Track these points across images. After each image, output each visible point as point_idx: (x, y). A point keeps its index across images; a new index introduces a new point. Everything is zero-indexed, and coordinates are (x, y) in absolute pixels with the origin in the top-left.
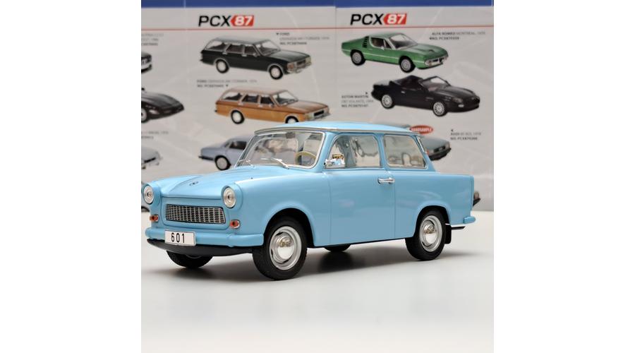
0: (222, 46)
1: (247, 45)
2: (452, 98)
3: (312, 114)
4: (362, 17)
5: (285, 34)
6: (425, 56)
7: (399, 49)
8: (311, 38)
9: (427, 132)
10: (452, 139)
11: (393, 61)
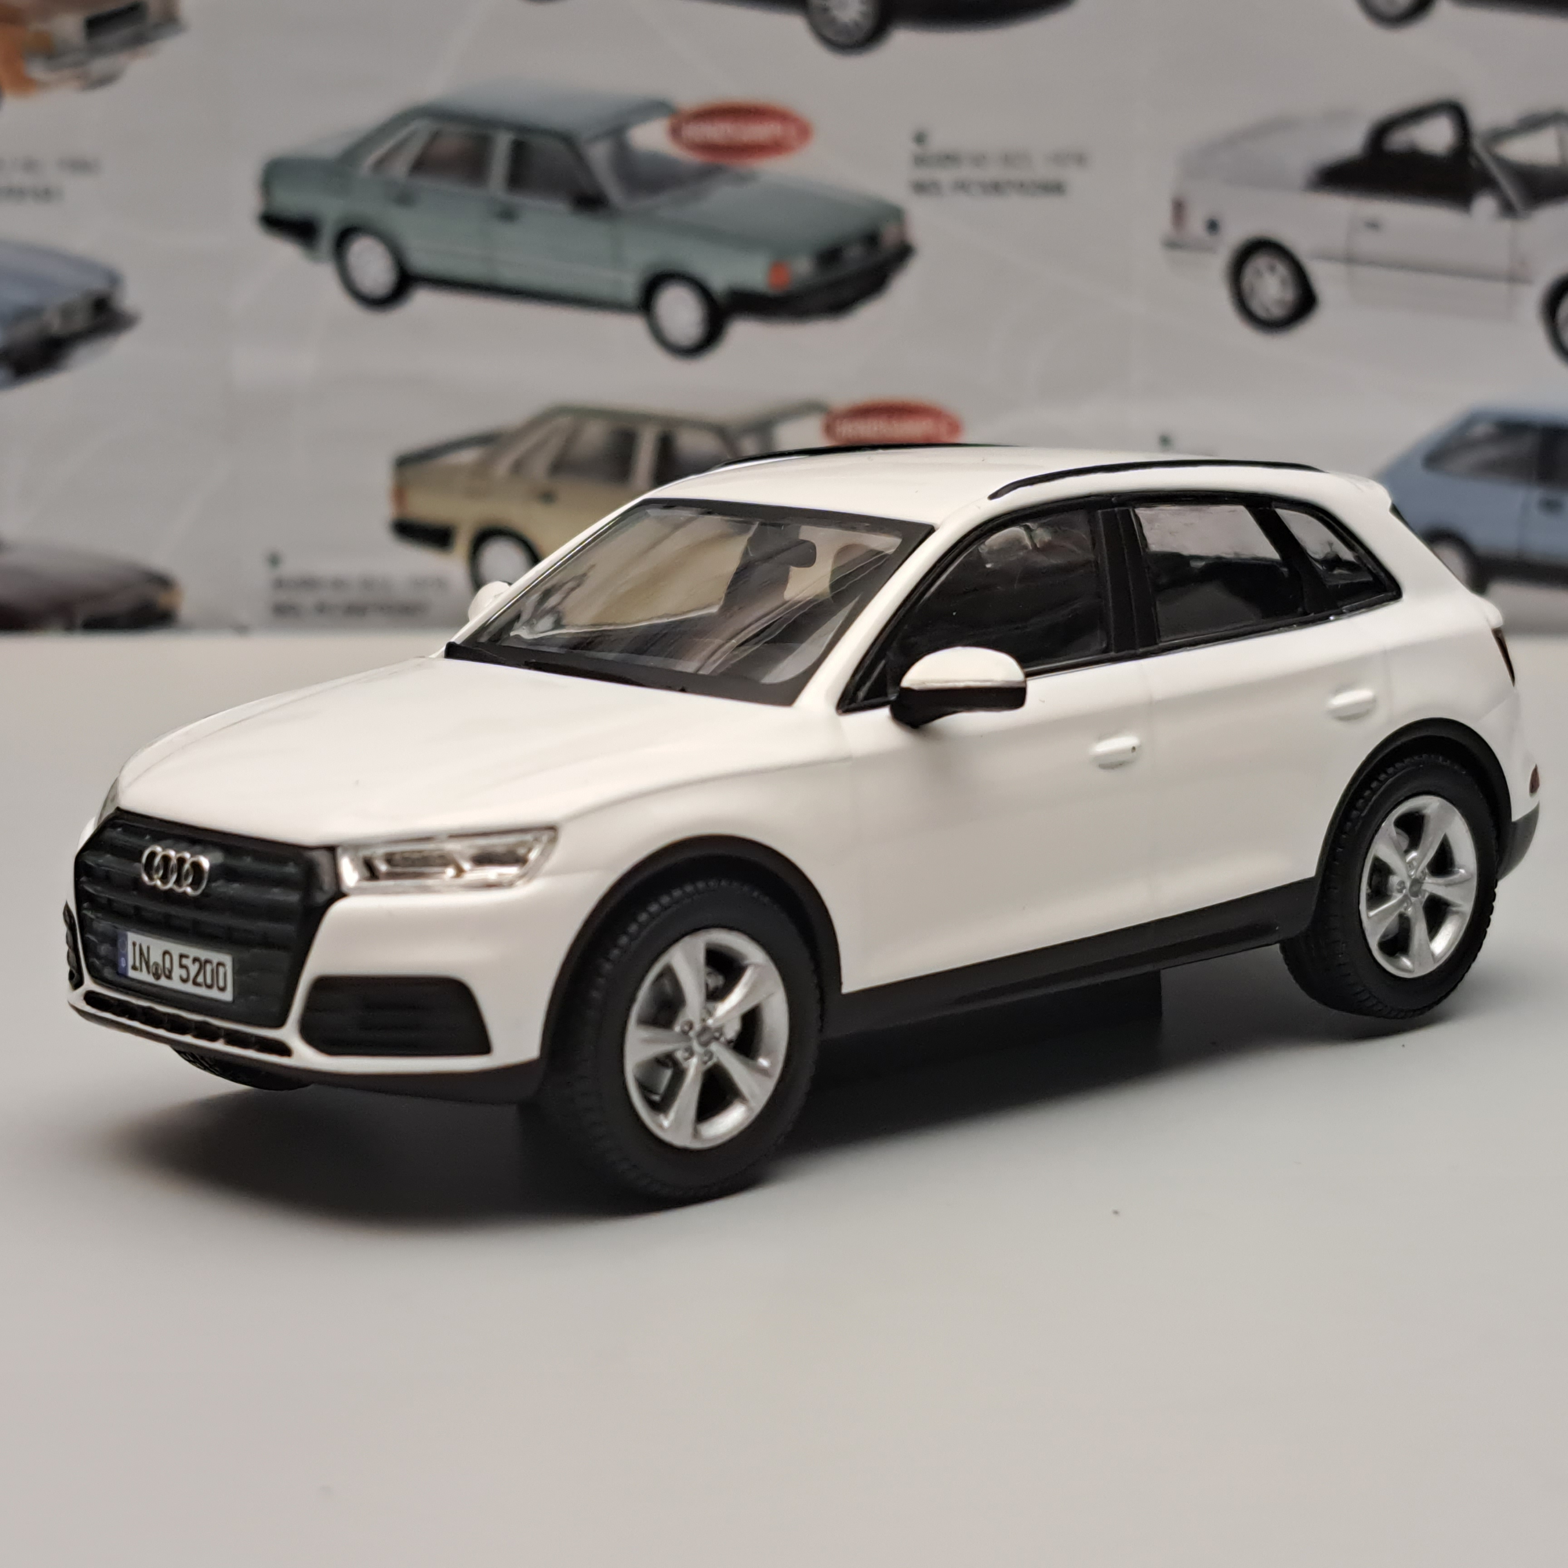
3: (70, 25)
9: (773, 147)
10: (920, 188)
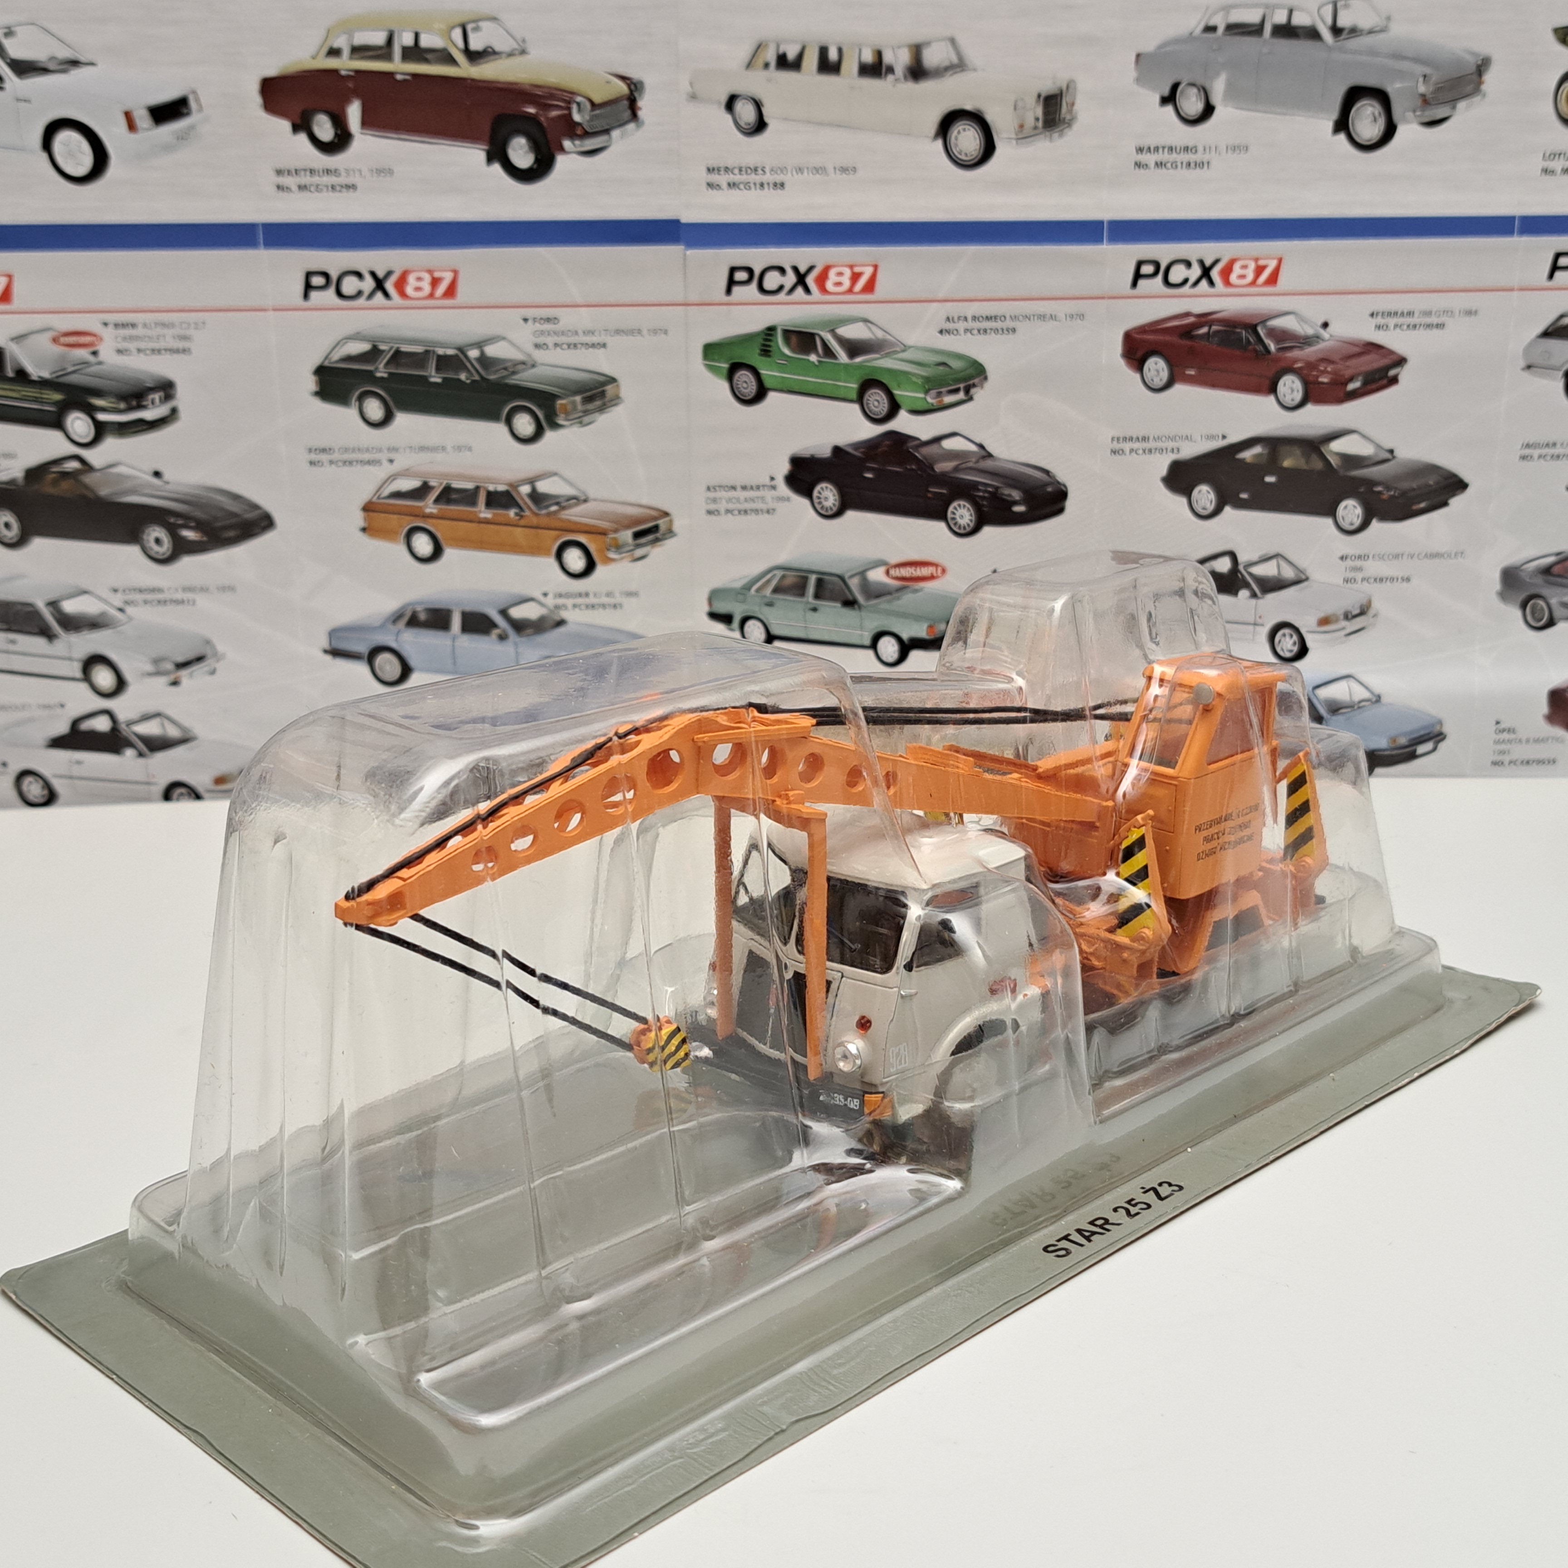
0: (374, 353)
1: (441, 351)
2: (997, 488)
3: (627, 536)
4: (757, 272)
5: (548, 320)
6: (927, 380)
7: (858, 360)
8: (618, 332)
9: (932, 577)
11: (842, 394)
